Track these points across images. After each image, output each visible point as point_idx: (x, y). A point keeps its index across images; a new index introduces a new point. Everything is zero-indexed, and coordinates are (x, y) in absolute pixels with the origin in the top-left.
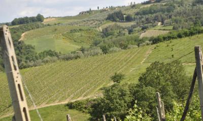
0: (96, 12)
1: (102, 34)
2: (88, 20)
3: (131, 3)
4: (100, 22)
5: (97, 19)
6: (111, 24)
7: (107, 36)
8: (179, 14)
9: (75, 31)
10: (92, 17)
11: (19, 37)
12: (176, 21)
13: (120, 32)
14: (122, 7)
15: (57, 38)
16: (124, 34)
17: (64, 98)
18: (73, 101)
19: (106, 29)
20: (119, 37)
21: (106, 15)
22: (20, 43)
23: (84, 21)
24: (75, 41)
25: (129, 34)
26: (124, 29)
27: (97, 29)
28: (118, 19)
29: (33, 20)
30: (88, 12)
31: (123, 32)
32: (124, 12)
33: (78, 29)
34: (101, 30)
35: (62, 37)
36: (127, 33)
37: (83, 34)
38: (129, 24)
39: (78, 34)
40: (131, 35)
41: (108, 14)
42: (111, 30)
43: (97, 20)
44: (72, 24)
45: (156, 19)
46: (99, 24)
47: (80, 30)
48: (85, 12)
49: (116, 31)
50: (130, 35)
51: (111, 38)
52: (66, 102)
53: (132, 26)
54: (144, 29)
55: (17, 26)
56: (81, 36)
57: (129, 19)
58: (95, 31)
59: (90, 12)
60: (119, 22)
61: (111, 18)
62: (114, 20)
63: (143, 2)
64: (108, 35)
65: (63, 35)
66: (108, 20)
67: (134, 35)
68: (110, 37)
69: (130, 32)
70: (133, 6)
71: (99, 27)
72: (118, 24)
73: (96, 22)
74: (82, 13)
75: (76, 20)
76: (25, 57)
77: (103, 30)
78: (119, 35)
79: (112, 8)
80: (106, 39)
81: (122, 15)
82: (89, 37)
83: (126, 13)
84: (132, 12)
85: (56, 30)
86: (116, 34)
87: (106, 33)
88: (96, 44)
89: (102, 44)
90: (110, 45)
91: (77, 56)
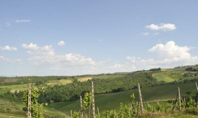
0: (181, 67)
6: (187, 72)
9: (173, 74)
10: (180, 69)
11: (152, 75)
14: (192, 66)
15: (166, 76)
17: (166, 99)
19: (185, 74)
21: (185, 69)
22: (152, 77)
29: (157, 69)
35: (168, 76)
36: (194, 75)
39: (174, 75)
44: (172, 72)
52: (168, 100)
53: (196, 73)
55: (151, 72)
57: (195, 70)
59: (179, 67)
67: (197, 77)
69: (195, 75)
76: (153, 82)
79: (188, 66)
83: (193, 68)
85: (165, 73)
87: (185, 75)
88: (181, 79)
89: (183, 80)
90: (187, 80)
91: (173, 83)
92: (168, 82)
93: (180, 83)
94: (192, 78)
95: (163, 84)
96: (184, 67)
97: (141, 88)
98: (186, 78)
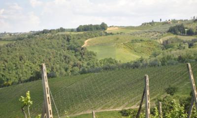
0: (158, 23)
1: (162, 46)
2: (149, 32)
3: (194, 17)
4: (161, 35)
5: (159, 31)
6: (173, 36)
7: (167, 49)
9: (136, 41)
10: (154, 28)
11: (83, 43)
13: (180, 45)
14: (185, 20)
15: (118, 47)
16: (184, 48)
18: (126, 109)
19: (167, 42)
20: (178, 51)
21: (168, 27)
22: (82, 49)
23: (146, 32)
24: (135, 51)
25: (189, 47)
26: (184, 42)
27: (158, 41)
28: (179, 33)
29: (97, 27)
30: (150, 23)
31: (184, 45)
32: (185, 26)
33: (139, 39)
34: (162, 42)
35: (123, 46)
36: (187, 46)
37: (144, 45)
38: (190, 38)
39: (139, 44)
40: (191, 49)
41: (170, 26)
42: (172, 42)
43: (159, 32)
44: (133, 34)
46: (160, 36)
47: (141, 40)
48: (148, 23)
49: (176, 44)
50: (190, 49)
51: (170, 51)
52: (120, 109)
53: (193, 40)
55: (82, 33)
56: (142, 46)
57: (190, 33)
58: (156, 42)
59: (152, 23)
60: (180, 35)
61: (172, 31)
62: (175, 33)
65: (124, 44)
66: (169, 33)
67: (194, 49)
68: (170, 49)
69: (190, 46)
70: (196, 21)
71: (160, 38)
72: (179, 37)
73: (157, 34)
74: (144, 24)
75: (138, 31)
76: (86, 63)
77: (163, 42)
78: (179, 48)
79: (174, 21)
80: (165, 51)
81: (184, 29)
82: (150, 48)
83: (188, 27)
84: (194, 27)
85: (118, 39)
86: (176, 47)
87: (166, 45)
88: (155, 55)
89: (161, 56)
90: (169, 58)
91: (135, 66)
92: (122, 62)
93: (153, 65)
94: (183, 53)
95: (110, 67)
96: (166, 23)
97: (49, 76)
98: (167, 53)
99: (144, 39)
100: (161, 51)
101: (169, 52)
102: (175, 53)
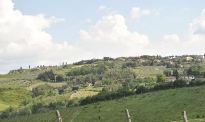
1: (32, 94)
2: (18, 79)
3: (63, 63)
4: (30, 82)
5: (28, 78)
7: (37, 96)
8: (110, 75)
12: (106, 83)
13: (50, 92)
16: (55, 95)
20: (49, 97)
23: (14, 80)
24: (4, 100)
25: (60, 94)
26: (54, 89)
27: (27, 89)
28: (49, 79)
30: (19, 71)
31: (54, 92)
32: (55, 72)
33: (8, 88)
34: (31, 90)
37: (12, 93)
38: (60, 84)
40: (62, 95)
41: (38, 73)
42: (42, 89)
43: (27, 80)
45: (87, 80)
46: (29, 83)
47: (10, 89)
48: (16, 71)
49: (46, 91)
50: (60, 96)
51: (41, 98)
54: (75, 89)
56: (11, 95)
60: (50, 82)
61: (42, 77)
62: (45, 80)
63: (75, 62)
64: (39, 95)
66: (39, 80)
68: (40, 96)
70: (65, 67)
71: (29, 86)
72: (49, 84)
73: (27, 81)
74: (12, 72)
75: (6, 79)
77: (33, 90)
78: (49, 95)
80: (35, 99)
81: (53, 75)
82: (19, 96)
84: (63, 73)
86: (46, 94)
99: (12, 87)
100: (31, 99)
101: (39, 100)
102: (46, 100)
